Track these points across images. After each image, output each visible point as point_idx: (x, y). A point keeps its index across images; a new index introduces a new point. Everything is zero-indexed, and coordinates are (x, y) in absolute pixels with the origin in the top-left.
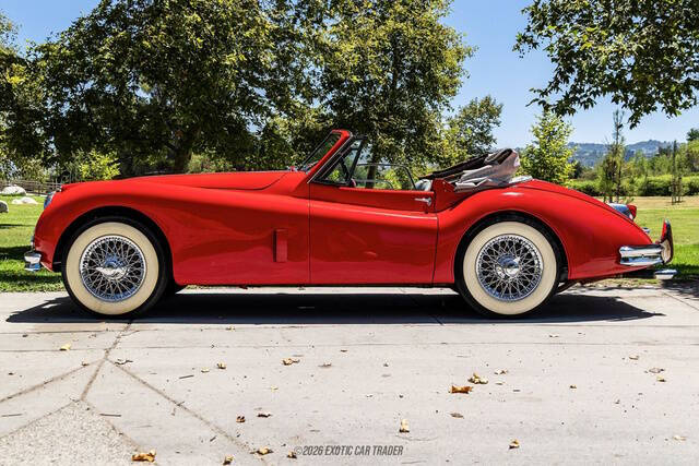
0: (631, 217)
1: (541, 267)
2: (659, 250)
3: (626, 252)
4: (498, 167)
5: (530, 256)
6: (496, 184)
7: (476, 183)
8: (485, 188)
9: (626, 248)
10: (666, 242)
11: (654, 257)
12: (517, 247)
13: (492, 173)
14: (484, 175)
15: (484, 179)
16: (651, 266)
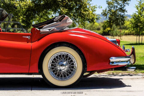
0: (117, 44)
1: (76, 66)
2: (129, 59)
3: (113, 59)
4: (59, 23)
5: (72, 61)
6: (58, 30)
7: (49, 30)
8: (53, 32)
9: (114, 58)
10: (132, 55)
11: (127, 62)
12: (66, 57)
13: (56, 25)
14: (53, 26)
15: (53, 28)
16: (126, 65)
